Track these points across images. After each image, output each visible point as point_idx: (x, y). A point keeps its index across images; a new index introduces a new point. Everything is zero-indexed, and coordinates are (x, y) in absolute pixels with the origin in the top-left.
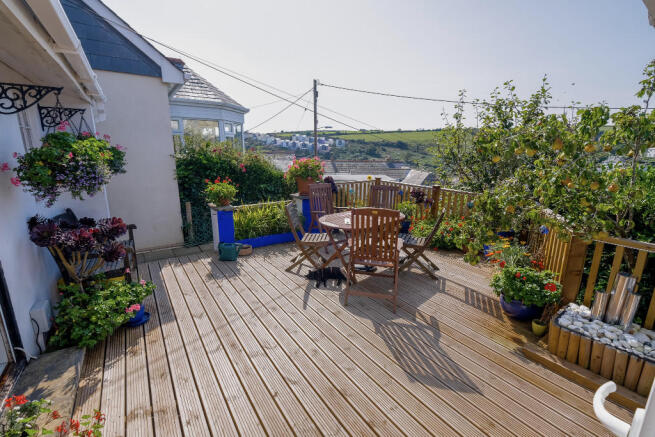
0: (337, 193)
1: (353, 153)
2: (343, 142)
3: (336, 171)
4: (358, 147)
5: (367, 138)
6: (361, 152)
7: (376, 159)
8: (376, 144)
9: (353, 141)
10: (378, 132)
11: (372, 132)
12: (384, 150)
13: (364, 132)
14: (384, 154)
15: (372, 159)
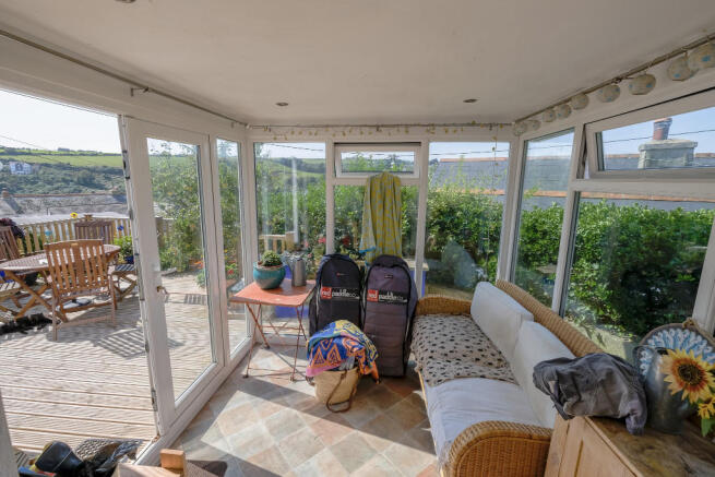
0: (22, 237)
1: (50, 183)
2: (26, 166)
3: (20, 211)
4: (61, 174)
5: (74, 162)
6: (64, 180)
7: (98, 191)
8: (93, 170)
9: (47, 165)
10: (95, 154)
11: (82, 154)
12: (109, 179)
13: (66, 152)
14: (109, 184)
15: (90, 191)
